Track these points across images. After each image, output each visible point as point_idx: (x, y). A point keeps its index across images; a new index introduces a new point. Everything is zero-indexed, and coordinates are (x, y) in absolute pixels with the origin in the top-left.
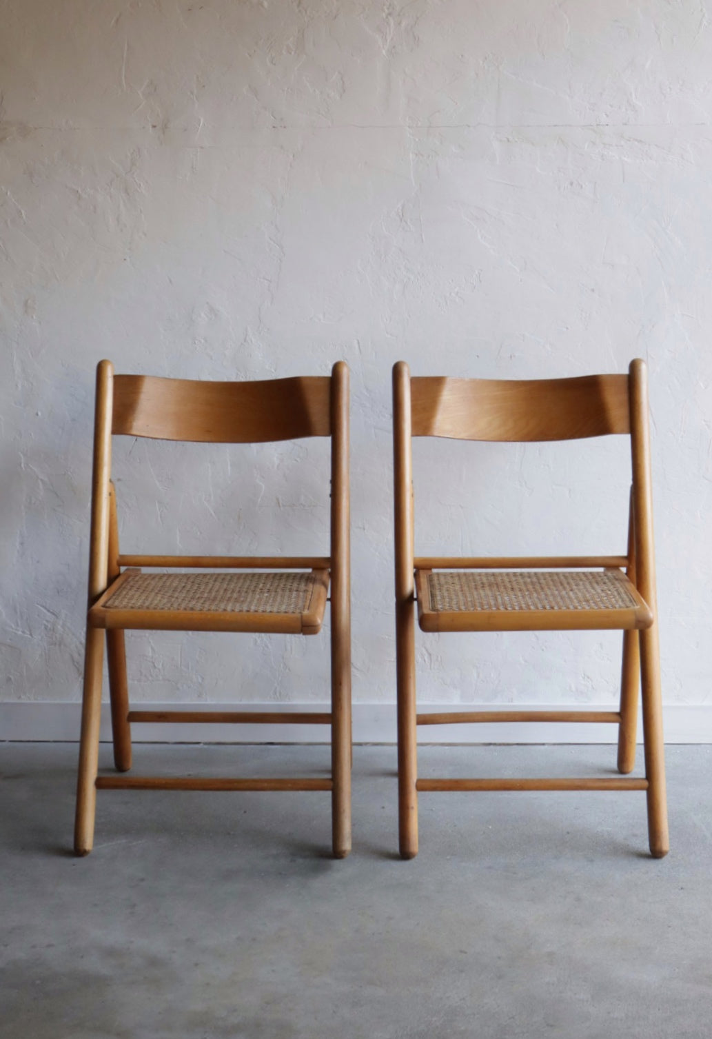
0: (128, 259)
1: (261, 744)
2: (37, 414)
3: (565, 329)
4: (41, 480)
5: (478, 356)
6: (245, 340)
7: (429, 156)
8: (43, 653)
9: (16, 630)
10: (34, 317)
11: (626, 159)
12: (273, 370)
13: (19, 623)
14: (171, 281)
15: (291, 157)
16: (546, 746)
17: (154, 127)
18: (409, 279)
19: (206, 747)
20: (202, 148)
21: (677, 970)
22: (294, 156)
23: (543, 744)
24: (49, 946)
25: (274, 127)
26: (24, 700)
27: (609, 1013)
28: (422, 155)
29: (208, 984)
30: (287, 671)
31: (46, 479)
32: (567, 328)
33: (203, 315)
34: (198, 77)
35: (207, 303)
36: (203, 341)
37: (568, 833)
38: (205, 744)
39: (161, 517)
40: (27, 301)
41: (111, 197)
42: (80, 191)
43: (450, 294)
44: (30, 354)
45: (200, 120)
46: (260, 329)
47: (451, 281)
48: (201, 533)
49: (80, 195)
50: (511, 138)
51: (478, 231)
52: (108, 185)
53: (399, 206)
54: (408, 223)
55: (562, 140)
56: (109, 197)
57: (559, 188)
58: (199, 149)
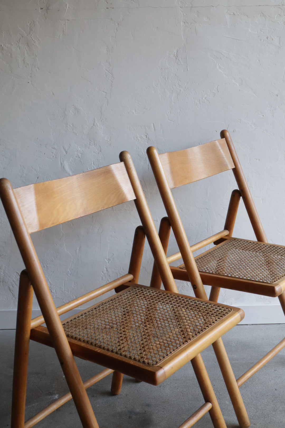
0: (30, 82)
3: (262, 116)
5: (216, 131)
6: (94, 125)
7: (191, 23)
12: (109, 140)
14: (53, 94)
17: (42, 9)
18: (180, 90)
20: (68, 20)
22: (118, 25)
25: (107, 8)
28: (188, 23)
32: (263, 116)
33: (71, 111)
35: (73, 105)
36: (71, 125)
37: (276, 390)
41: (19, 48)
42: (2, 45)
43: (202, 98)
45: (67, 5)
46: (102, 118)
47: (202, 92)
48: (73, 225)
49: (2, 47)
50: (235, 13)
51: (217, 64)
52: (18, 42)
53: (175, 51)
54: (180, 60)
55: (263, 14)
56: (18, 49)
57: (261, 40)
58: (66, 21)
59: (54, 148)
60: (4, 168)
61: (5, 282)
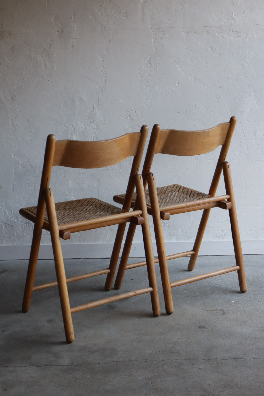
0: (50, 80)
1: (103, 258)
2: (18, 139)
3: (211, 102)
4: (20, 163)
5: (179, 113)
6: (93, 109)
7: (159, 39)
8: (22, 227)
9: (12, 219)
10: (16, 103)
11: (231, 38)
12: (104, 120)
13: (13, 216)
14: (65, 88)
15: (108, 41)
16: (208, 257)
17: (58, 31)
18: (153, 85)
19: (83, 260)
20: (76, 38)
21: (257, 328)
22: (109, 41)
23: (207, 256)
24: (27, 326)
25: (102, 30)
26: (16, 245)
27: (232, 342)
28: (157, 39)
29: (85, 337)
30: (112, 231)
31: (22, 163)
33: (77, 100)
34: (73, 13)
35: (79, 96)
36: (77, 110)
37: (216, 285)
38: (82, 259)
39: (64, 176)
40: (13, 97)
42: (31, 56)
43: (168, 90)
44: (14, 117)
45: (74, 28)
46: (99, 105)
47: (168, 85)
48: (79, 181)
49: (31, 57)
50: (189, 32)
51: (178, 67)
52: (41, 53)
53: (148, 58)
54: (152, 64)
55: (208, 32)
56: (42, 58)
57: (207, 49)
58: (74, 39)
59: (66, 126)
60: (31, 140)
61: (30, 224)
